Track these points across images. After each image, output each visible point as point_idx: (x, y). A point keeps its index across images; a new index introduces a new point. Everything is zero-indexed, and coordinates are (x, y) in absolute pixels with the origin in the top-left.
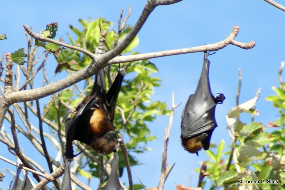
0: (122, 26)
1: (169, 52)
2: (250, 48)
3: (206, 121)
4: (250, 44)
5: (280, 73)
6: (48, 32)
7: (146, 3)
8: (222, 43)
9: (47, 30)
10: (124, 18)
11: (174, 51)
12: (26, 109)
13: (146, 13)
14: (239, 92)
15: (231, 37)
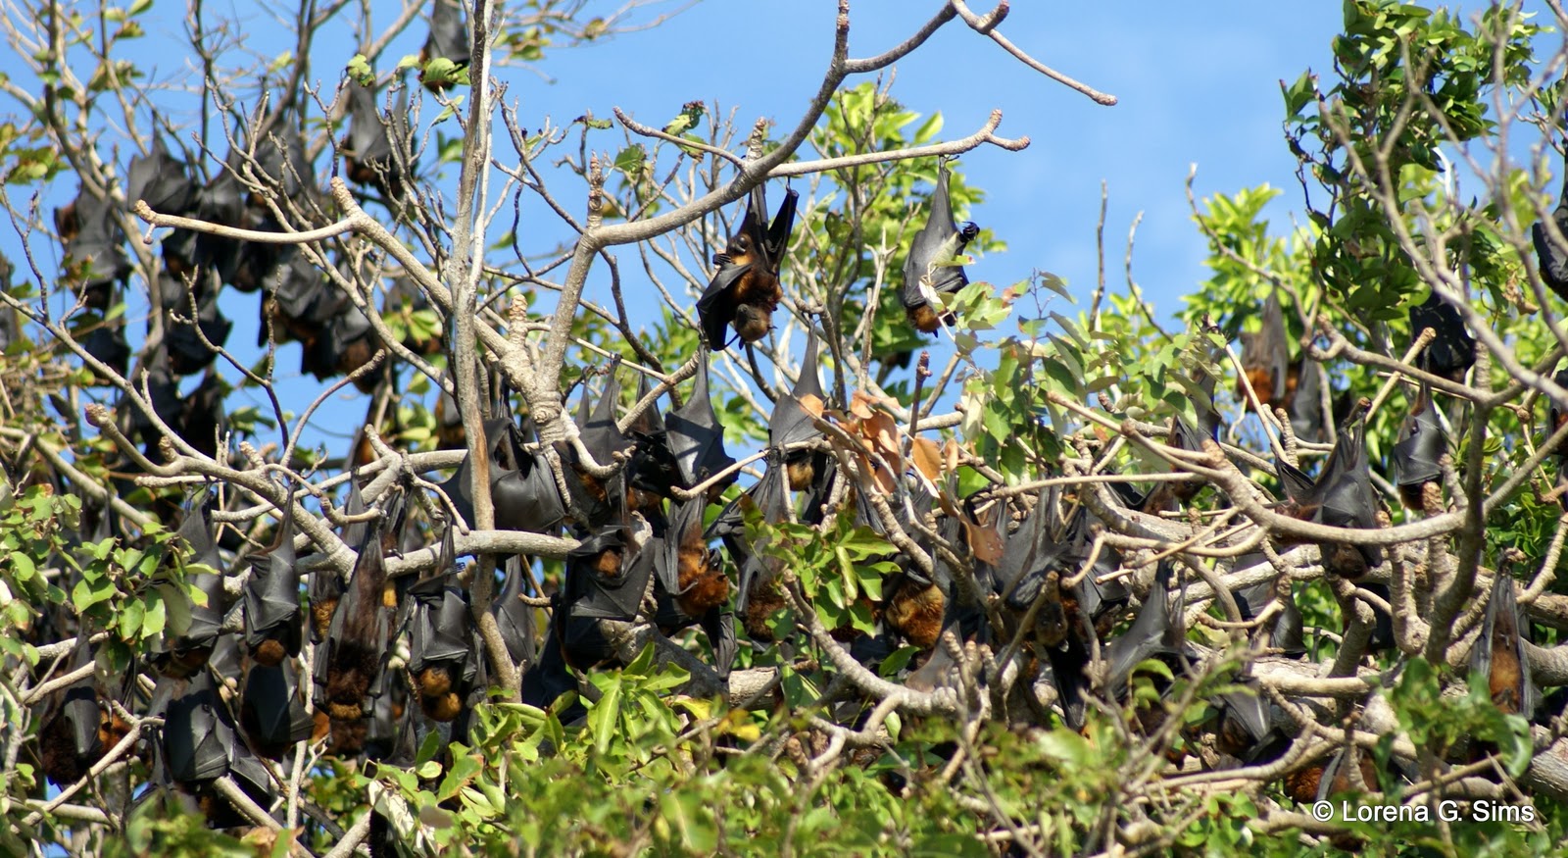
0: (881, 100)
2: (1020, 148)
3: (946, 274)
4: (1020, 142)
5: (1190, 183)
6: (687, 117)
7: (829, 69)
8: (970, 140)
9: (683, 113)
10: (884, 87)
12: (705, 245)
13: (828, 87)
14: (1103, 220)
15: (986, 130)
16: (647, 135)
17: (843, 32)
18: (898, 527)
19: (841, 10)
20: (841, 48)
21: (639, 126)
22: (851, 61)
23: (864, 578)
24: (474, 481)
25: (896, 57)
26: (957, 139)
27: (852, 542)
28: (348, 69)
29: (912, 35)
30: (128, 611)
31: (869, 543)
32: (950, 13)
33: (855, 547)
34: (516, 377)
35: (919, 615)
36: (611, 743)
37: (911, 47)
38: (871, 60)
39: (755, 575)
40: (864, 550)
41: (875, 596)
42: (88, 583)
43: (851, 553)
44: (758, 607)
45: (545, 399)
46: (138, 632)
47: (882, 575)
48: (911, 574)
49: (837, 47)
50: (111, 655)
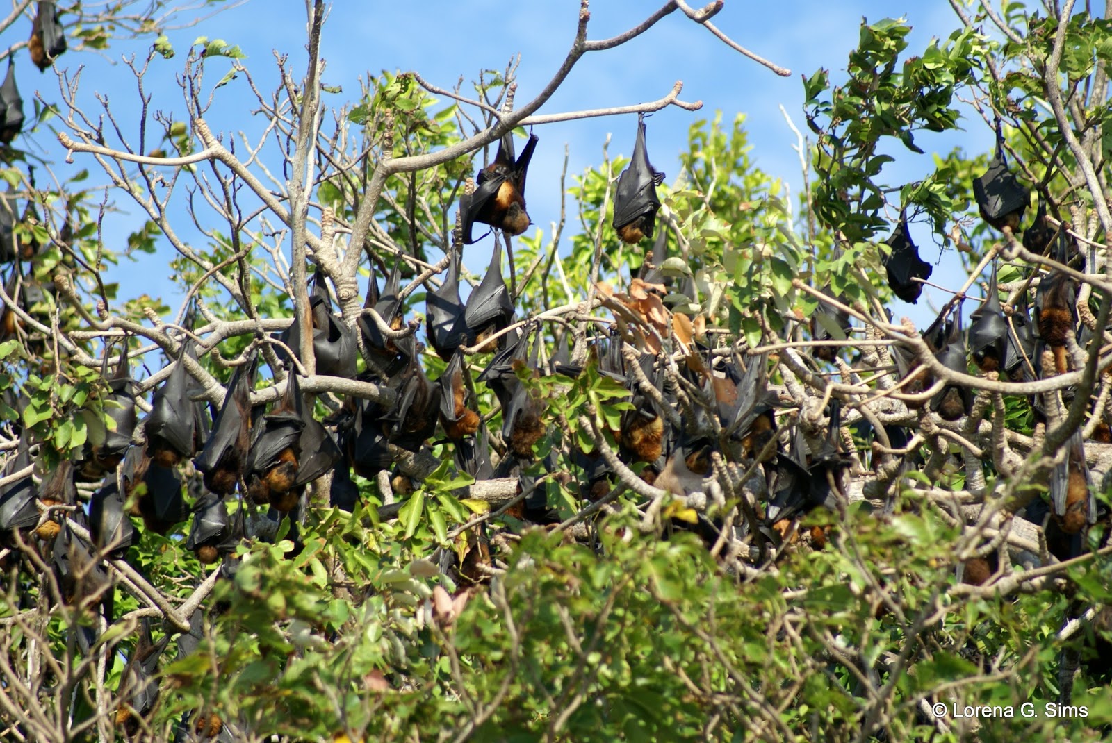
1: (594, 112)
2: (695, 109)
4: (696, 105)
5: (606, 147)
7: (572, 47)
8: (661, 102)
11: (601, 111)
15: (672, 96)
16: (436, 92)
17: (584, 21)
18: (644, 377)
19: (583, 5)
20: (581, 33)
21: (431, 86)
22: (589, 42)
23: (610, 414)
24: (302, 340)
25: (626, 39)
26: (651, 101)
27: (600, 387)
28: (155, 45)
29: (640, 23)
30: (61, 429)
31: (611, 389)
32: (673, 6)
33: (602, 392)
34: (327, 266)
35: (646, 440)
36: (417, 529)
37: (638, 32)
38: (606, 41)
39: (520, 411)
40: (608, 394)
41: (615, 427)
42: (35, 408)
43: (599, 396)
44: (521, 434)
45: (348, 282)
46: (68, 444)
47: (622, 412)
48: (643, 411)
49: (579, 31)
50: (46, 459)
